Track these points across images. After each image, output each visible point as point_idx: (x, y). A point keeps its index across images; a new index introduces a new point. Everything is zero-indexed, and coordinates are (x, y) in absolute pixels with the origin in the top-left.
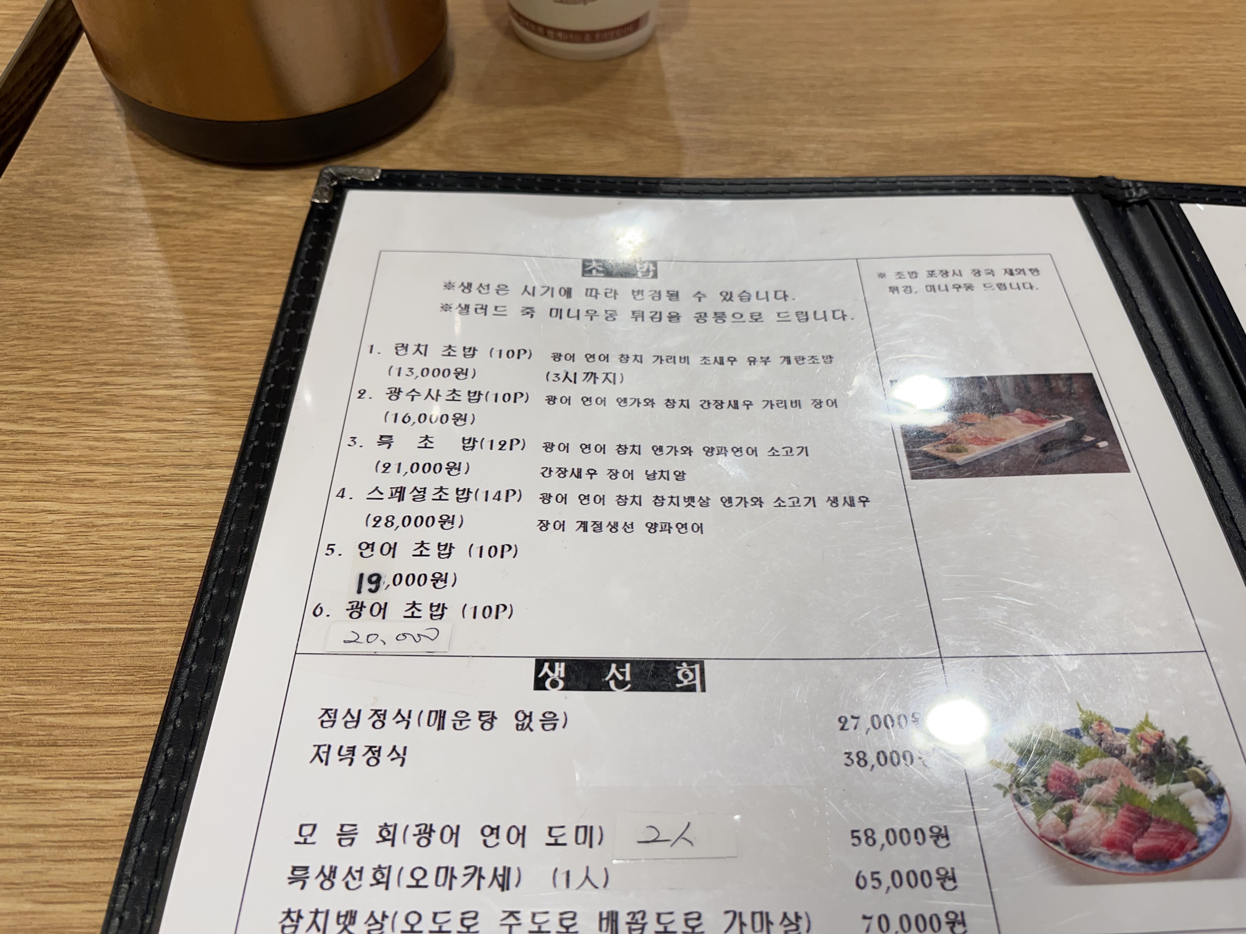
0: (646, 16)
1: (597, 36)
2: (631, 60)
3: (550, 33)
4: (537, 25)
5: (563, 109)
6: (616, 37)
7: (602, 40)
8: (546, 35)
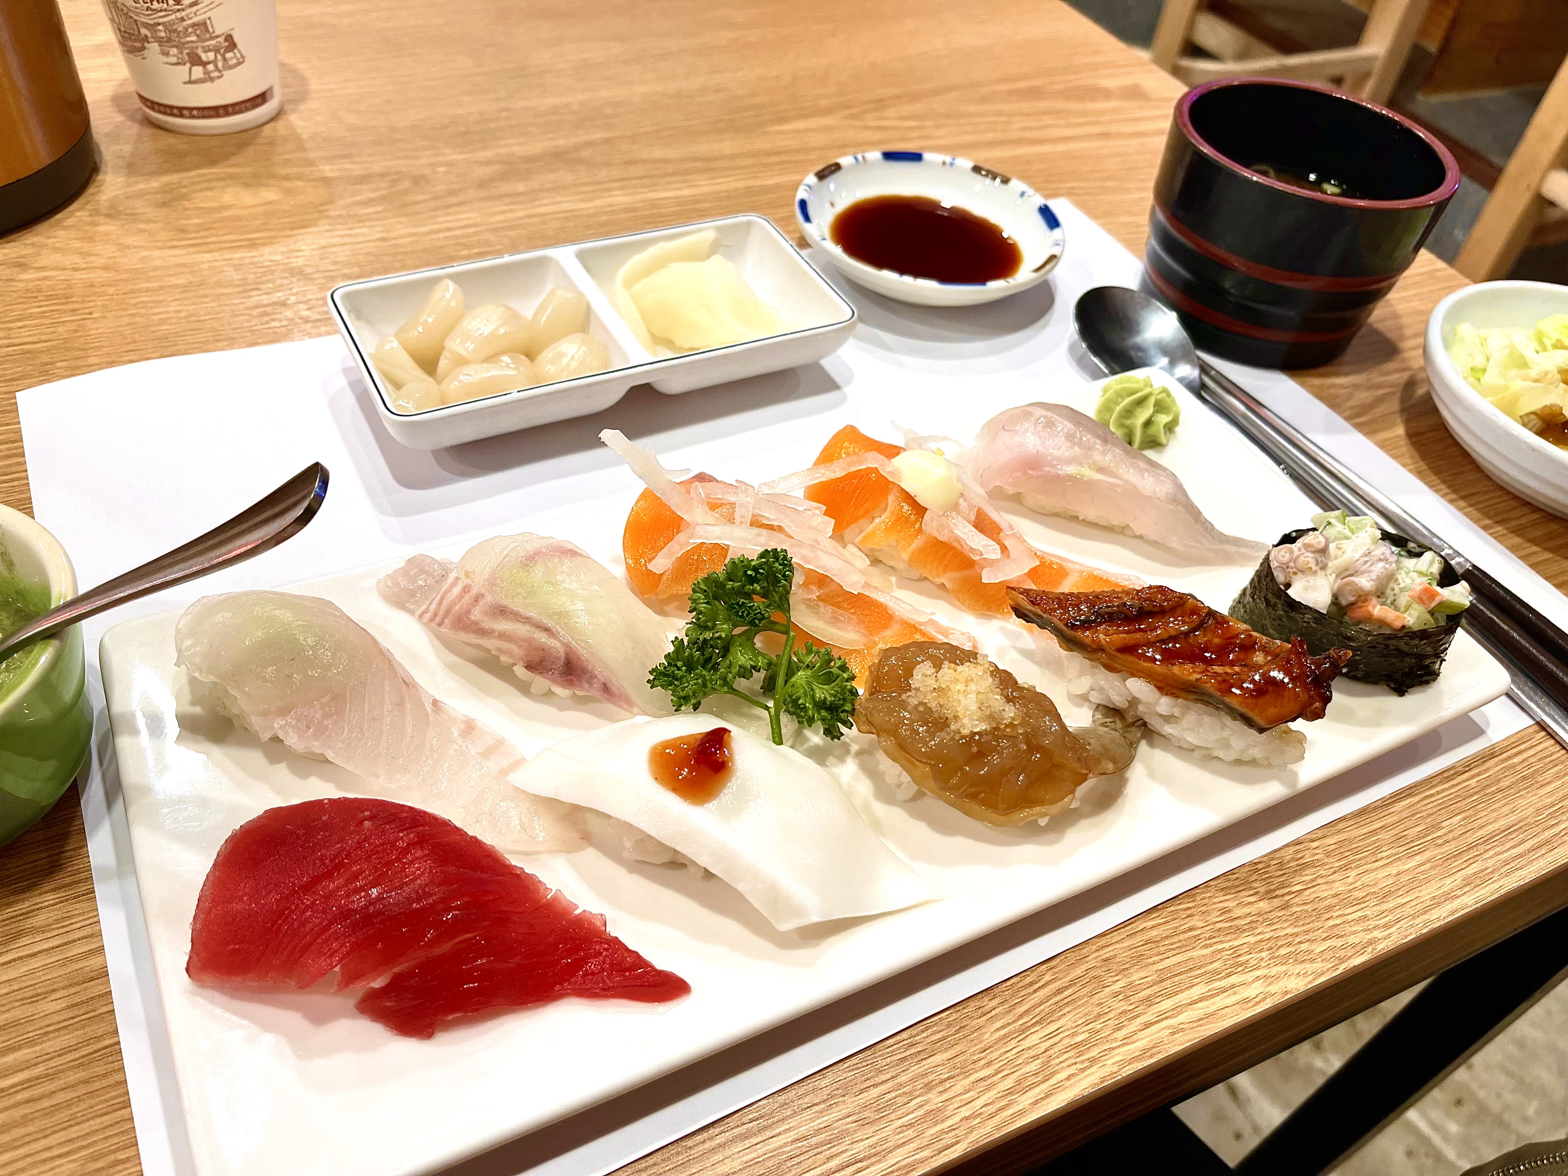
0: (271, 89)
1: (230, 109)
2: (267, 130)
3: (186, 112)
4: (172, 107)
5: (214, 170)
6: (247, 110)
7: (235, 113)
8: (181, 116)
